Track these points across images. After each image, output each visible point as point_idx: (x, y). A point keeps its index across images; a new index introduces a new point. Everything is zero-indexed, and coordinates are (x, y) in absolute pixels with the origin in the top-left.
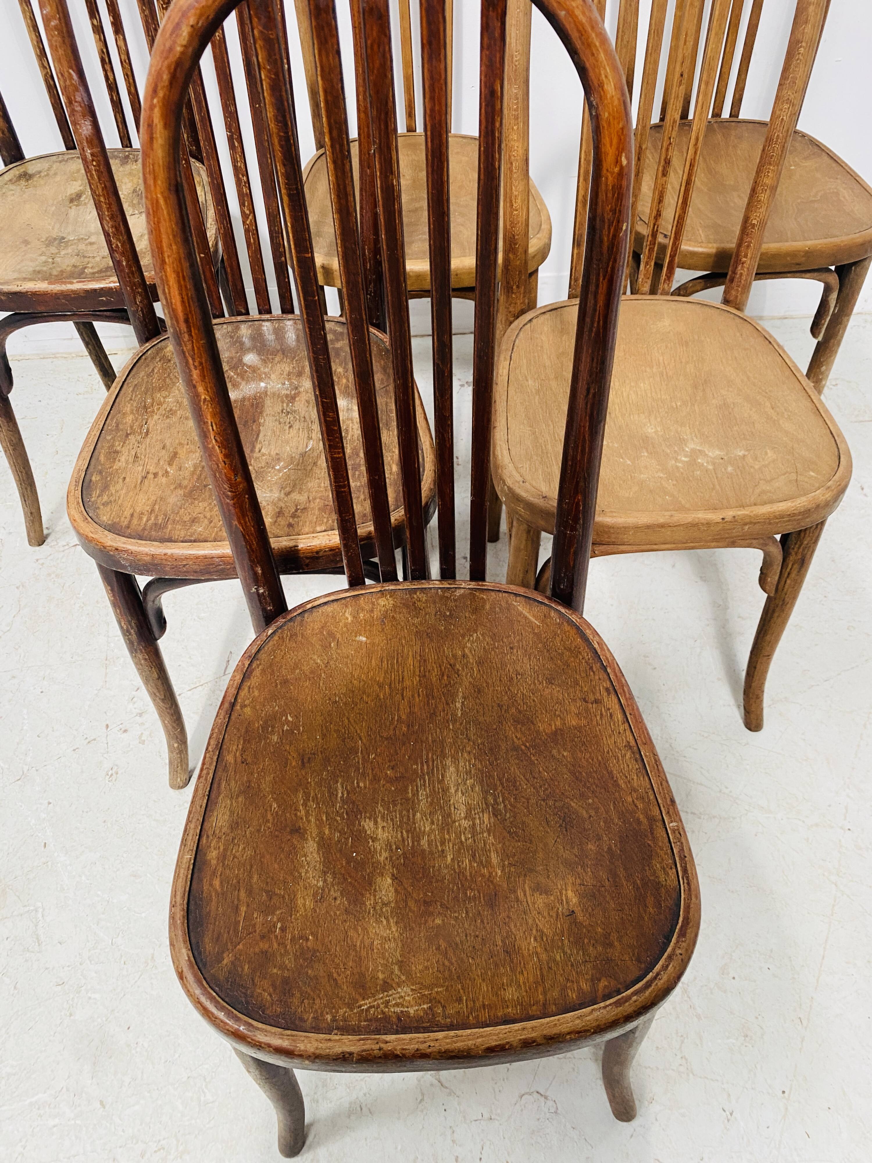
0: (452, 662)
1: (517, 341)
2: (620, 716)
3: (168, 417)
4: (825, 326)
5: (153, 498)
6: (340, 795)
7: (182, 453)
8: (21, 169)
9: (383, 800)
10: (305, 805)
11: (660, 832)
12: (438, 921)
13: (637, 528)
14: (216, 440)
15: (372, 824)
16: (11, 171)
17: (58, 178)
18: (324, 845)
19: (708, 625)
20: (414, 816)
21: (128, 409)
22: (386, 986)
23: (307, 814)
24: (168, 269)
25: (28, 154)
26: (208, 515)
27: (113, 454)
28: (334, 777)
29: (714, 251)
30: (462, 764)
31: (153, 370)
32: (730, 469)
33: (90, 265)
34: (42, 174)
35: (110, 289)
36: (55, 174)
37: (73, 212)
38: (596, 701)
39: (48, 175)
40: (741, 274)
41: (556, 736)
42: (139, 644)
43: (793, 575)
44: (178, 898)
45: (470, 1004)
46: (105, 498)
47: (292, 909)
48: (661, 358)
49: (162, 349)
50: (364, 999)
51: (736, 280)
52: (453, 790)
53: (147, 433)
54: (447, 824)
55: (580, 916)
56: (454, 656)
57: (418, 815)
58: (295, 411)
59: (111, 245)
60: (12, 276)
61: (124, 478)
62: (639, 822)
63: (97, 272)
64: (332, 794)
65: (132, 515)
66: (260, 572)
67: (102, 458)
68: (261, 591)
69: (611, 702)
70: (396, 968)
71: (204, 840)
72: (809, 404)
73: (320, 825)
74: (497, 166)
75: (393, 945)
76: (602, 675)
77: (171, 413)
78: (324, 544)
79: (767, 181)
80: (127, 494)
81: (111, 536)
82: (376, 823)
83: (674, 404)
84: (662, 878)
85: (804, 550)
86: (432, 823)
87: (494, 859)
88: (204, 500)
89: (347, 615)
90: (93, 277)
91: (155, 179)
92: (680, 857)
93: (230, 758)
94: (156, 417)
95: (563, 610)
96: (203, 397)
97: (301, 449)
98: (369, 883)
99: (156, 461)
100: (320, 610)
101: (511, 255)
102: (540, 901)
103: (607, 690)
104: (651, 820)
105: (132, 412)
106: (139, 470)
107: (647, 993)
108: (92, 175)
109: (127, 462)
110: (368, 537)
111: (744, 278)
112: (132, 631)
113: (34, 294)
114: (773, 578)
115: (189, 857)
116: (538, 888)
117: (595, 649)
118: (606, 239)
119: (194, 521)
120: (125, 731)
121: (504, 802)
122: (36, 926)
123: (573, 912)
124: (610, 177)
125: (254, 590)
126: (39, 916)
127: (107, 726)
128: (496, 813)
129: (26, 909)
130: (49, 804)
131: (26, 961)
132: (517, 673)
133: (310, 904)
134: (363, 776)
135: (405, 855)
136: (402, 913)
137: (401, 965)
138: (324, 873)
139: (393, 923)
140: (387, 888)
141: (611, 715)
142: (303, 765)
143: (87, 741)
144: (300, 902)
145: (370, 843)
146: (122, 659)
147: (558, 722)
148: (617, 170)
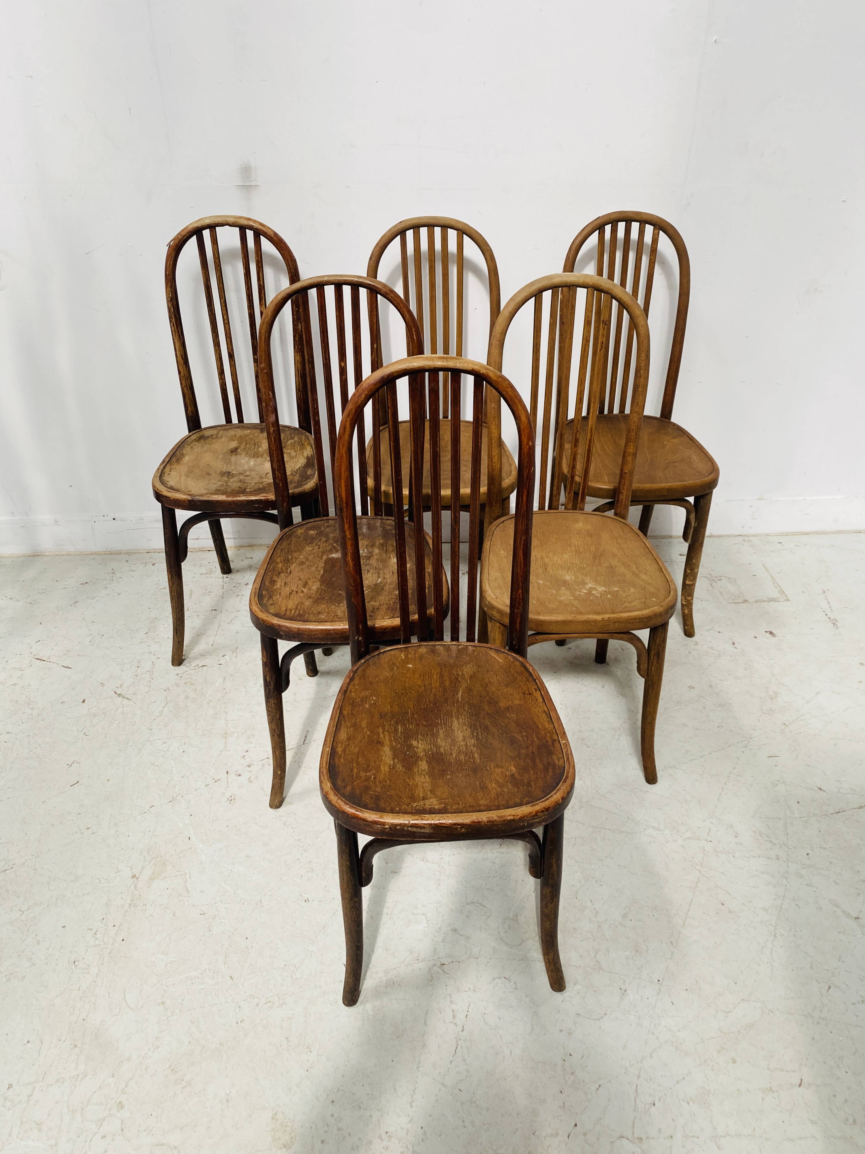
0: (457, 677)
1: (495, 532)
2: (541, 700)
3: (301, 565)
4: (691, 534)
5: (296, 602)
6: (400, 730)
7: (310, 583)
8: (201, 433)
9: (421, 733)
10: (383, 733)
11: (557, 744)
12: (449, 777)
13: (557, 622)
15: (416, 742)
16: (195, 435)
17: (223, 439)
18: (393, 749)
19: (625, 722)
20: (437, 740)
21: (279, 560)
22: (424, 799)
23: (384, 737)
25: (204, 425)
26: (327, 611)
27: (273, 582)
28: (397, 723)
29: (612, 487)
30: (461, 720)
31: (291, 542)
32: (609, 596)
33: (248, 487)
34: (214, 437)
35: (262, 500)
36: (221, 437)
37: (233, 458)
38: (530, 694)
39: (217, 437)
40: (622, 499)
41: (508, 708)
42: (274, 692)
43: (655, 663)
44: (324, 765)
45: (464, 805)
46: (271, 602)
47: (378, 769)
48: (576, 543)
49: (295, 532)
50: (414, 802)
51: (619, 502)
52: (456, 730)
53: (290, 572)
54: (454, 742)
55: (517, 776)
56: (458, 675)
57: (439, 740)
58: (370, 564)
59: (275, 475)
60: (204, 492)
61: (280, 593)
62: (547, 741)
63: (254, 491)
64: (396, 730)
65: (286, 610)
66: (361, 627)
67: (267, 583)
68: (360, 639)
69: (537, 695)
70: (429, 792)
72: (657, 567)
73: (390, 740)
75: (427, 785)
76: (534, 683)
77: (302, 563)
78: (389, 625)
79: (630, 451)
80: (282, 600)
81: (276, 619)
82: (418, 742)
83: (582, 566)
84: (557, 763)
85: (658, 647)
86: (446, 743)
87: (476, 755)
88: (324, 604)
89: (402, 655)
90: (251, 493)
92: (566, 754)
93: (345, 712)
94: (294, 565)
95: (515, 655)
96: (348, 537)
97: (374, 582)
98: (415, 763)
99: (296, 585)
100: (388, 653)
101: (492, 487)
102: (498, 771)
103: (536, 690)
104: (554, 741)
105: (281, 562)
106: (287, 590)
107: (546, 802)
108: (271, 441)
109: (281, 586)
110: (413, 622)
111: (624, 500)
112: (272, 683)
113: (217, 502)
114: (644, 666)
115: (328, 749)
116: (497, 766)
117: (531, 673)
118: (525, 473)
119: (319, 613)
120: (239, 775)
121: (481, 735)
122: (186, 883)
123: (513, 774)
124: (525, 450)
125: (356, 638)
126: (188, 877)
127: (227, 772)
128: (477, 739)
129: (179, 873)
130: (191, 815)
131: (180, 901)
132: (490, 682)
133: (387, 769)
134: (412, 724)
135: (432, 754)
136: (431, 774)
137: (431, 791)
138: (394, 759)
139: (427, 777)
140: (423, 765)
141: (537, 700)
142: (381, 718)
143: (214, 780)
144: (382, 768)
145: (416, 749)
146: (236, 734)
147: (510, 703)
148: (528, 447)
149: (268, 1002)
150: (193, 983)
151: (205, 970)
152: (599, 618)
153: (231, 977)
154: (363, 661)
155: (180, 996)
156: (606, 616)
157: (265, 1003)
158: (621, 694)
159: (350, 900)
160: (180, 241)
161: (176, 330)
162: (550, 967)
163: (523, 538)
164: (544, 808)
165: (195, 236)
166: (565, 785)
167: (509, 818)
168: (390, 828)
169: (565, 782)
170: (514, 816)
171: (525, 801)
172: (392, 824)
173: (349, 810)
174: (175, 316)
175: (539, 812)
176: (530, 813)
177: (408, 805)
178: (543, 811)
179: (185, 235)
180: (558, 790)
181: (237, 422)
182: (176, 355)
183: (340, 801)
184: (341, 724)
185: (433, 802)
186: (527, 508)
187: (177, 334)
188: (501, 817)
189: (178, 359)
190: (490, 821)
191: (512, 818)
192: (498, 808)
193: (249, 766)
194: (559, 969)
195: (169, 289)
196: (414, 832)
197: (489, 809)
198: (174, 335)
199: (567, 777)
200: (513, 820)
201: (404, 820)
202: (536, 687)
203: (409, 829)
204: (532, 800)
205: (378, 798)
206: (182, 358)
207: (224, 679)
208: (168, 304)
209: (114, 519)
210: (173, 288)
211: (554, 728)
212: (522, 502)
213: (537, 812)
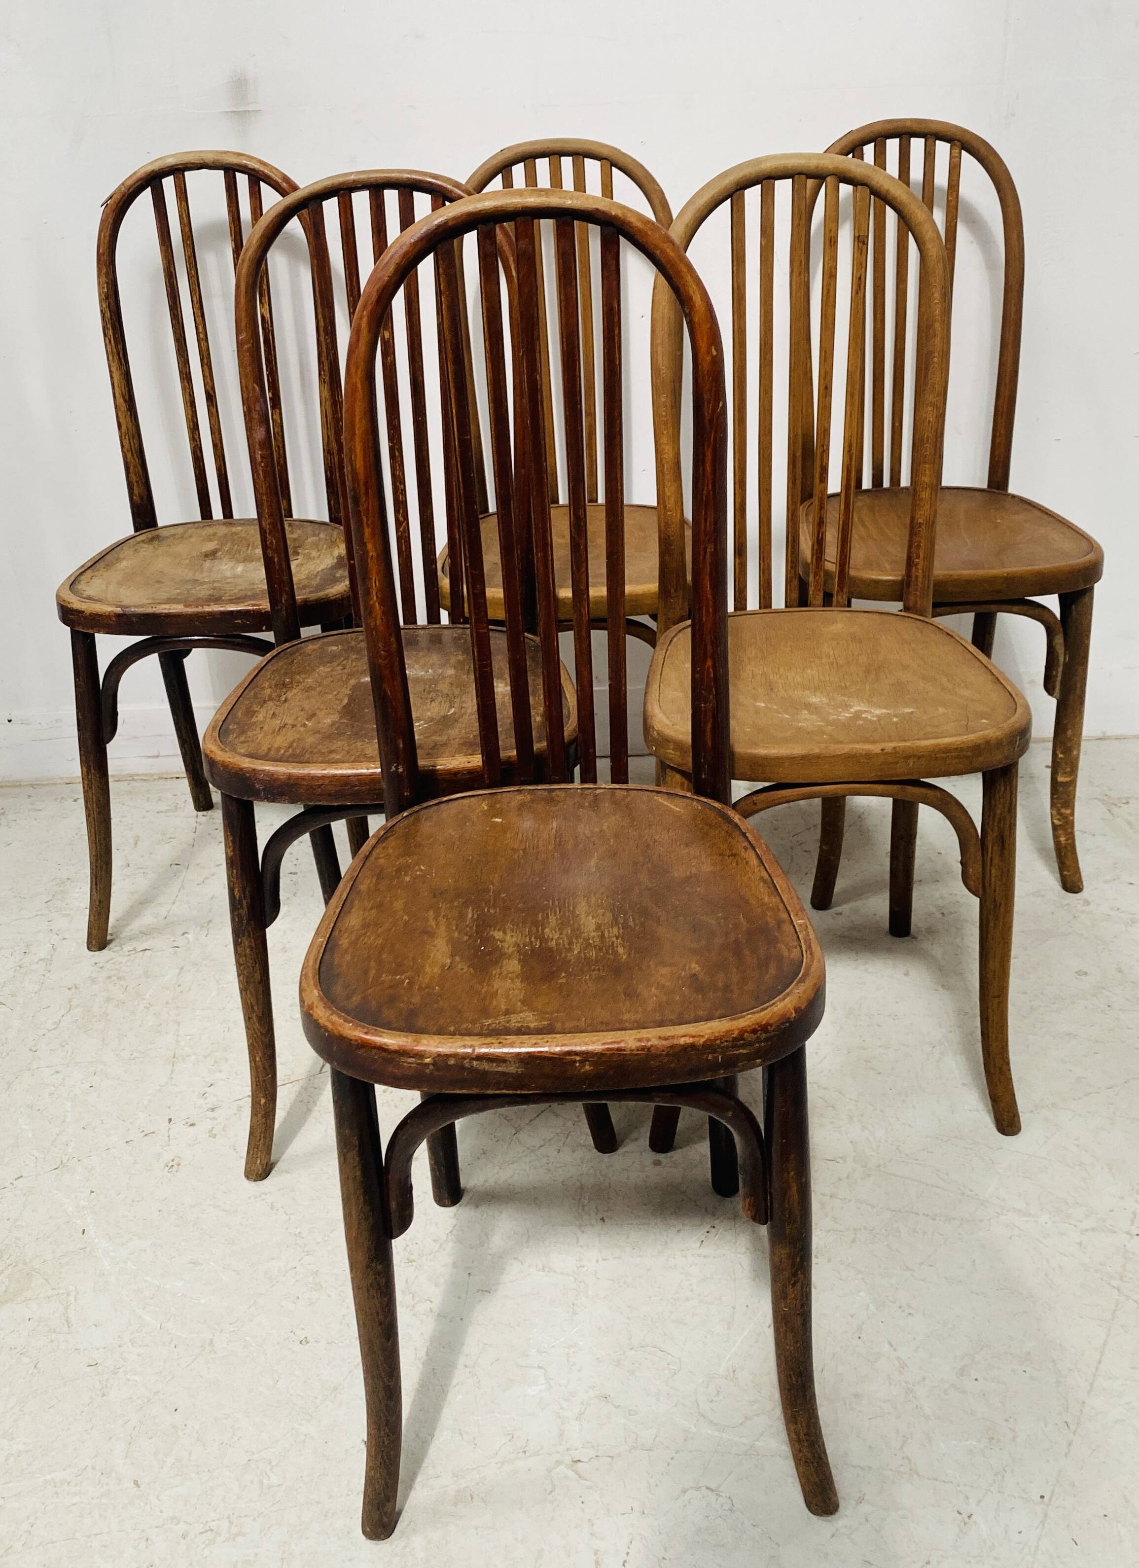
1: (676, 639)
3: (307, 691)
4: (1059, 685)
5: (291, 739)
6: (470, 916)
7: (320, 714)
8: (155, 533)
9: (512, 921)
10: (436, 918)
11: (787, 927)
12: (564, 981)
13: (792, 759)
14: (377, 597)
15: (501, 933)
16: (144, 535)
17: (193, 540)
18: (450, 941)
20: (543, 930)
21: (267, 685)
22: (507, 1013)
23: (437, 924)
25: (160, 524)
26: (346, 749)
27: (250, 713)
28: (466, 905)
30: (594, 901)
31: (293, 661)
32: (895, 719)
33: (227, 595)
34: (177, 537)
35: (249, 611)
36: (191, 536)
37: (208, 564)
38: (734, 855)
39: (182, 537)
40: (917, 577)
41: (688, 879)
42: (249, 920)
43: (996, 861)
44: (311, 963)
45: (589, 1022)
46: (242, 739)
47: (419, 971)
48: (832, 652)
49: (301, 648)
50: (486, 1019)
51: (912, 584)
52: (583, 916)
53: (286, 701)
54: (577, 932)
55: (701, 976)
57: (547, 930)
58: (438, 691)
59: (266, 542)
60: (145, 601)
61: (262, 728)
62: (767, 923)
63: (235, 599)
64: (462, 916)
65: (269, 749)
66: (401, 746)
67: (239, 714)
68: (401, 770)
69: (749, 855)
70: (519, 1003)
71: (336, 933)
73: (450, 931)
75: (517, 992)
76: (741, 839)
77: (309, 689)
78: (458, 766)
79: (926, 479)
80: (264, 737)
81: (247, 760)
82: (505, 933)
83: (843, 684)
84: (786, 953)
85: (999, 823)
86: (561, 933)
87: (621, 950)
88: (342, 740)
89: (483, 805)
90: (231, 601)
92: (805, 940)
93: (363, 887)
94: (295, 691)
95: (706, 800)
96: (371, 554)
97: (442, 713)
98: (496, 962)
99: (294, 717)
100: (457, 802)
102: (664, 971)
103: (746, 849)
104: (780, 923)
105: (270, 687)
106: (277, 722)
107: (762, 1014)
108: (258, 475)
109: (265, 718)
111: (920, 580)
112: (244, 902)
113: (168, 616)
114: (975, 870)
115: (322, 940)
116: (663, 964)
117: (736, 824)
118: (706, 414)
119: (331, 752)
120: (193, 1125)
121: (634, 920)
122: (66, 1309)
123: (695, 975)
124: (705, 365)
125: (393, 768)
126: (72, 1299)
127: (170, 1120)
128: (625, 926)
129: (56, 1292)
130: (92, 1192)
131: (52, 1341)
132: (655, 841)
133: (437, 970)
134: (494, 906)
135: (532, 950)
136: (527, 977)
137: (523, 1002)
138: (452, 956)
139: (518, 983)
140: (513, 965)
141: (747, 863)
142: (435, 896)
143: (144, 1133)
144: (428, 969)
145: (499, 943)
146: (194, 1057)
147: (694, 870)
148: (709, 358)
149: (207, 1531)
150: (56, 1493)
151: (85, 1469)
152: (876, 748)
153: (136, 1483)
154: (405, 814)
155: (28, 1517)
156: (889, 746)
157: (201, 1533)
158: (943, 986)
159: (368, 1267)
160: (124, 196)
161: (115, 350)
163: (709, 550)
164: (757, 1024)
165: (149, 189)
166: (802, 988)
167: (682, 1041)
168: (435, 1064)
169: (802, 980)
170: (693, 1037)
171: (718, 1013)
172: (439, 1055)
173: (354, 1032)
174: (114, 328)
175: (746, 1031)
176: (727, 1032)
177: (473, 1022)
178: (754, 1031)
179: (132, 186)
180: (788, 995)
181: (221, 517)
182: (114, 394)
183: (335, 1018)
184: (352, 902)
185: (529, 1018)
186: (714, 486)
187: (116, 357)
188: (666, 1039)
189: (118, 401)
190: (643, 1048)
191: (691, 1040)
192: (661, 1024)
193: (213, 1110)
194: (821, 1458)
195: (104, 279)
196: (485, 1073)
197: (641, 1026)
198: (111, 358)
199: (806, 975)
200: (693, 1046)
201: (465, 1046)
202: (746, 844)
203: (475, 1063)
204: (730, 1011)
205: (413, 1013)
206: (125, 401)
207: (182, 969)
208: (101, 306)
209: (10, 721)
210: (111, 277)
211: (782, 899)
212: (704, 475)
213: (743, 1031)
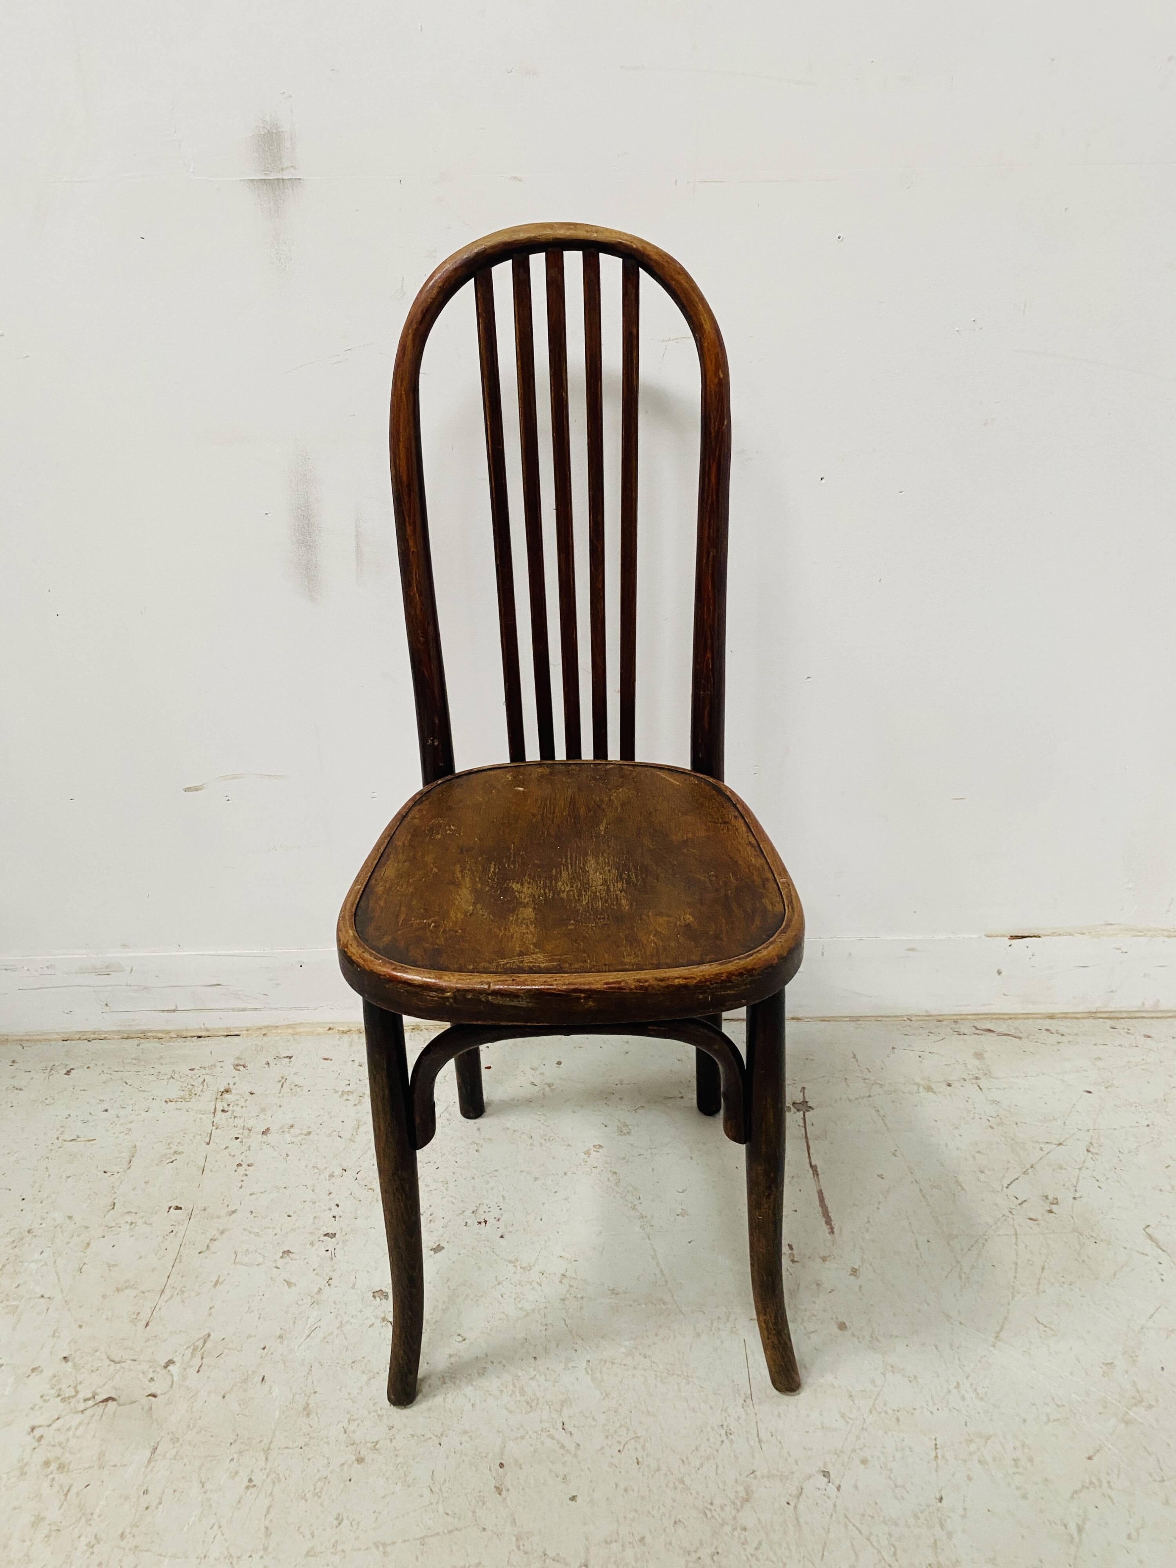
0: (599, 804)
2: (744, 829)
6: (492, 870)
9: (529, 875)
10: (462, 871)
11: (771, 885)
12: (573, 927)
14: (417, 589)
15: (519, 885)
18: (474, 891)
20: (556, 883)
22: (521, 954)
23: (463, 877)
24: (401, 445)
28: (489, 860)
30: (601, 859)
38: (725, 823)
41: (685, 842)
44: (348, 909)
45: (594, 963)
47: (444, 916)
50: (502, 959)
52: (592, 872)
54: (586, 886)
55: (695, 926)
56: (602, 801)
57: (560, 884)
62: (753, 881)
64: (485, 870)
66: (437, 722)
68: (436, 744)
69: (740, 823)
70: (532, 946)
71: (373, 882)
73: (474, 882)
74: (635, 384)
75: (530, 936)
76: (732, 809)
82: (522, 885)
84: (770, 907)
86: (572, 887)
87: (623, 902)
89: (508, 776)
91: (402, 382)
92: (787, 896)
95: (702, 776)
96: (412, 550)
98: (513, 910)
100: (485, 773)
102: (661, 920)
103: (736, 817)
104: (765, 880)
107: (748, 960)
115: (358, 890)
116: (661, 914)
117: (728, 796)
118: (712, 430)
121: (636, 877)
123: (689, 924)
124: (713, 387)
125: (430, 742)
128: (628, 882)
132: (656, 810)
133: (460, 916)
134: (514, 862)
135: (545, 900)
136: (541, 922)
137: (535, 945)
138: (475, 904)
139: (532, 928)
140: (528, 913)
141: (737, 829)
142: (462, 852)
144: (452, 914)
145: (516, 893)
147: (690, 835)
148: (716, 381)
154: (440, 782)
162: (768, 1338)
163: (711, 554)
164: (744, 968)
166: (784, 937)
167: (676, 982)
168: (454, 998)
169: (784, 931)
170: (686, 978)
171: (708, 958)
172: (458, 990)
173: (383, 968)
175: (734, 975)
176: (717, 975)
177: (490, 962)
178: (741, 974)
180: (771, 943)
183: (366, 956)
184: (388, 856)
185: (539, 959)
186: (717, 496)
188: (662, 980)
190: (641, 988)
191: (682, 982)
192: (658, 967)
194: (786, 1344)
196: (499, 1007)
197: (640, 968)
199: (788, 926)
200: (685, 986)
201: (482, 983)
202: (737, 814)
203: (490, 998)
204: (720, 956)
205: (438, 952)
211: (767, 862)
212: (709, 486)
213: (730, 974)
